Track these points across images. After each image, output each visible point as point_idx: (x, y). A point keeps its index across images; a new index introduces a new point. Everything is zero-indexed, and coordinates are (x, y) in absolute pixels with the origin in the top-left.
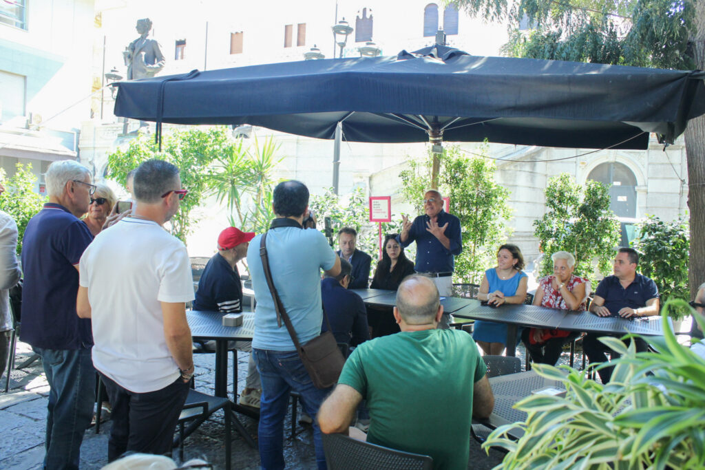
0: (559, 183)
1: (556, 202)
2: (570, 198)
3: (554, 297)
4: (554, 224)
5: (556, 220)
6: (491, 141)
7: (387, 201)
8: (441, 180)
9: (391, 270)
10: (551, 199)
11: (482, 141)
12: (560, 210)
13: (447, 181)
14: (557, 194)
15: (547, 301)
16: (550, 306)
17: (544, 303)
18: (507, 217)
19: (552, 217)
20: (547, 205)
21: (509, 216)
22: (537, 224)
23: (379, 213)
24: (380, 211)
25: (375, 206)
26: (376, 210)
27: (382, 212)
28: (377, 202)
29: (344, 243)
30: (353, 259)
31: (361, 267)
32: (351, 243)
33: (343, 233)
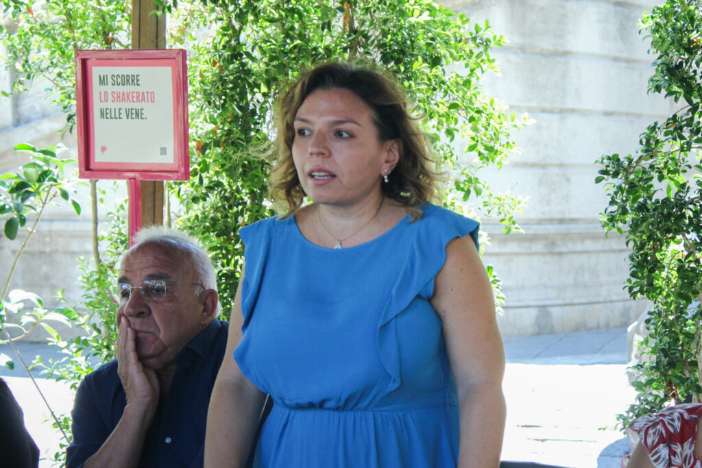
10: (676, 57)
18: (490, 149)
19: (682, 138)
20: (658, 88)
21: (497, 147)
22: (616, 175)
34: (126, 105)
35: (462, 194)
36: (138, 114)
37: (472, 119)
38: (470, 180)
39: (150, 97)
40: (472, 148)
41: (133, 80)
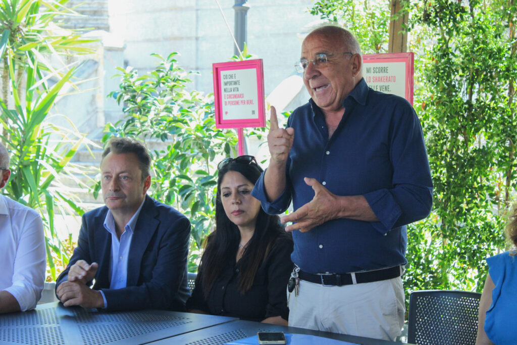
7: (253, 71)
9: (239, 257)
23: (237, 103)
24: (240, 99)
25: (228, 87)
26: (230, 97)
27: (243, 102)
28: (231, 77)
29: (108, 176)
30: (138, 226)
31: (159, 249)
32: (125, 177)
33: (110, 154)
34: (379, 84)
36: (387, 89)
39: (393, 79)
41: (384, 70)
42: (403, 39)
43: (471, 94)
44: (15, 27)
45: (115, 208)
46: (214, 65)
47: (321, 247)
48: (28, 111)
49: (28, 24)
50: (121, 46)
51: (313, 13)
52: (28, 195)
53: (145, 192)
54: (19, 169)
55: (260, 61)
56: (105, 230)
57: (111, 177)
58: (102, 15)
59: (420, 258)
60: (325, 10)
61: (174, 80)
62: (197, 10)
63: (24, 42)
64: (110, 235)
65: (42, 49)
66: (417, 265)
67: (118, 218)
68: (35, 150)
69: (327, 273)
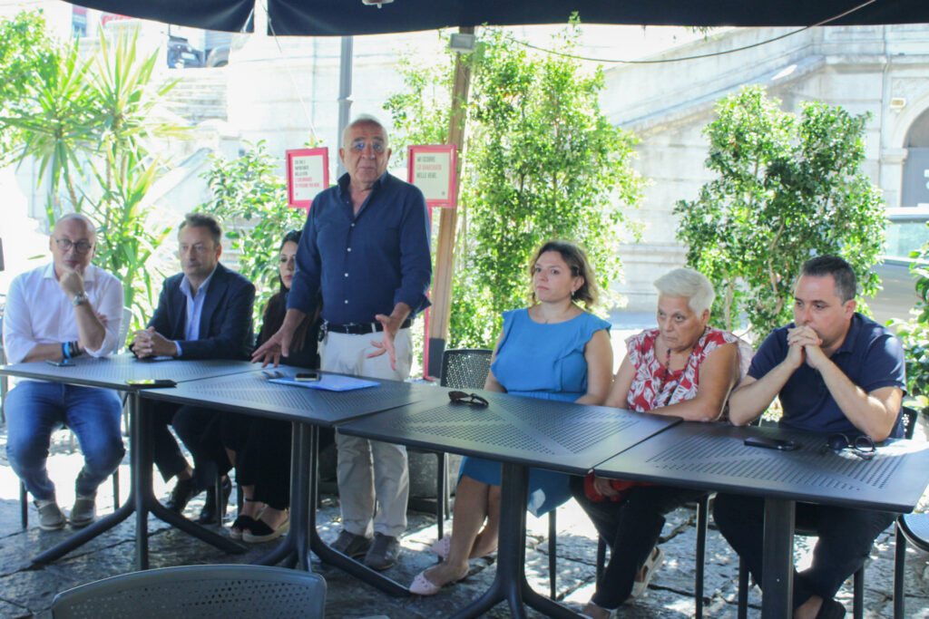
0: (738, 114)
1: (727, 155)
2: (760, 147)
3: (657, 383)
4: (727, 208)
5: (729, 199)
6: (587, 18)
7: (320, 158)
8: (470, 110)
10: (718, 150)
11: (565, 20)
12: (736, 176)
13: (480, 113)
14: (731, 139)
15: (638, 392)
16: (645, 405)
17: (631, 399)
18: (630, 198)
19: (719, 192)
20: (709, 166)
21: (634, 197)
22: (682, 211)
23: (306, 185)
24: (308, 182)
25: (299, 171)
26: (300, 180)
27: (311, 185)
28: (301, 162)
29: (184, 246)
30: (210, 289)
31: (228, 308)
32: (199, 248)
33: (186, 227)
34: (428, 172)
35: (613, 221)
36: (433, 176)
37: (621, 182)
38: (617, 214)
39: (439, 167)
40: (621, 197)
41: (431, 159)
42: (461, 133)
43: (522, 185)
44: (117, 114)
45: (192, 274)
46: (287, 151)
47: (346, 302)
48: (128, 192)
49: (130, 111)
50: (236, 135)
51: (384, 107)
52: (127, 269)
53: (217, 259)
54: (119, 246)
55: (326, 149)
56: (181, 293)
57: (187, 247)
58: (220, 104)
59: (474, 329)
60: (395, 105)
61: (263, 165)
62: (314, 102)
63: (126, 127)
64: (186, 297)
65: (143, 135)
66: (472, 335)
67: (193, 283)
68: (134, 227)
69: (352, 324)
